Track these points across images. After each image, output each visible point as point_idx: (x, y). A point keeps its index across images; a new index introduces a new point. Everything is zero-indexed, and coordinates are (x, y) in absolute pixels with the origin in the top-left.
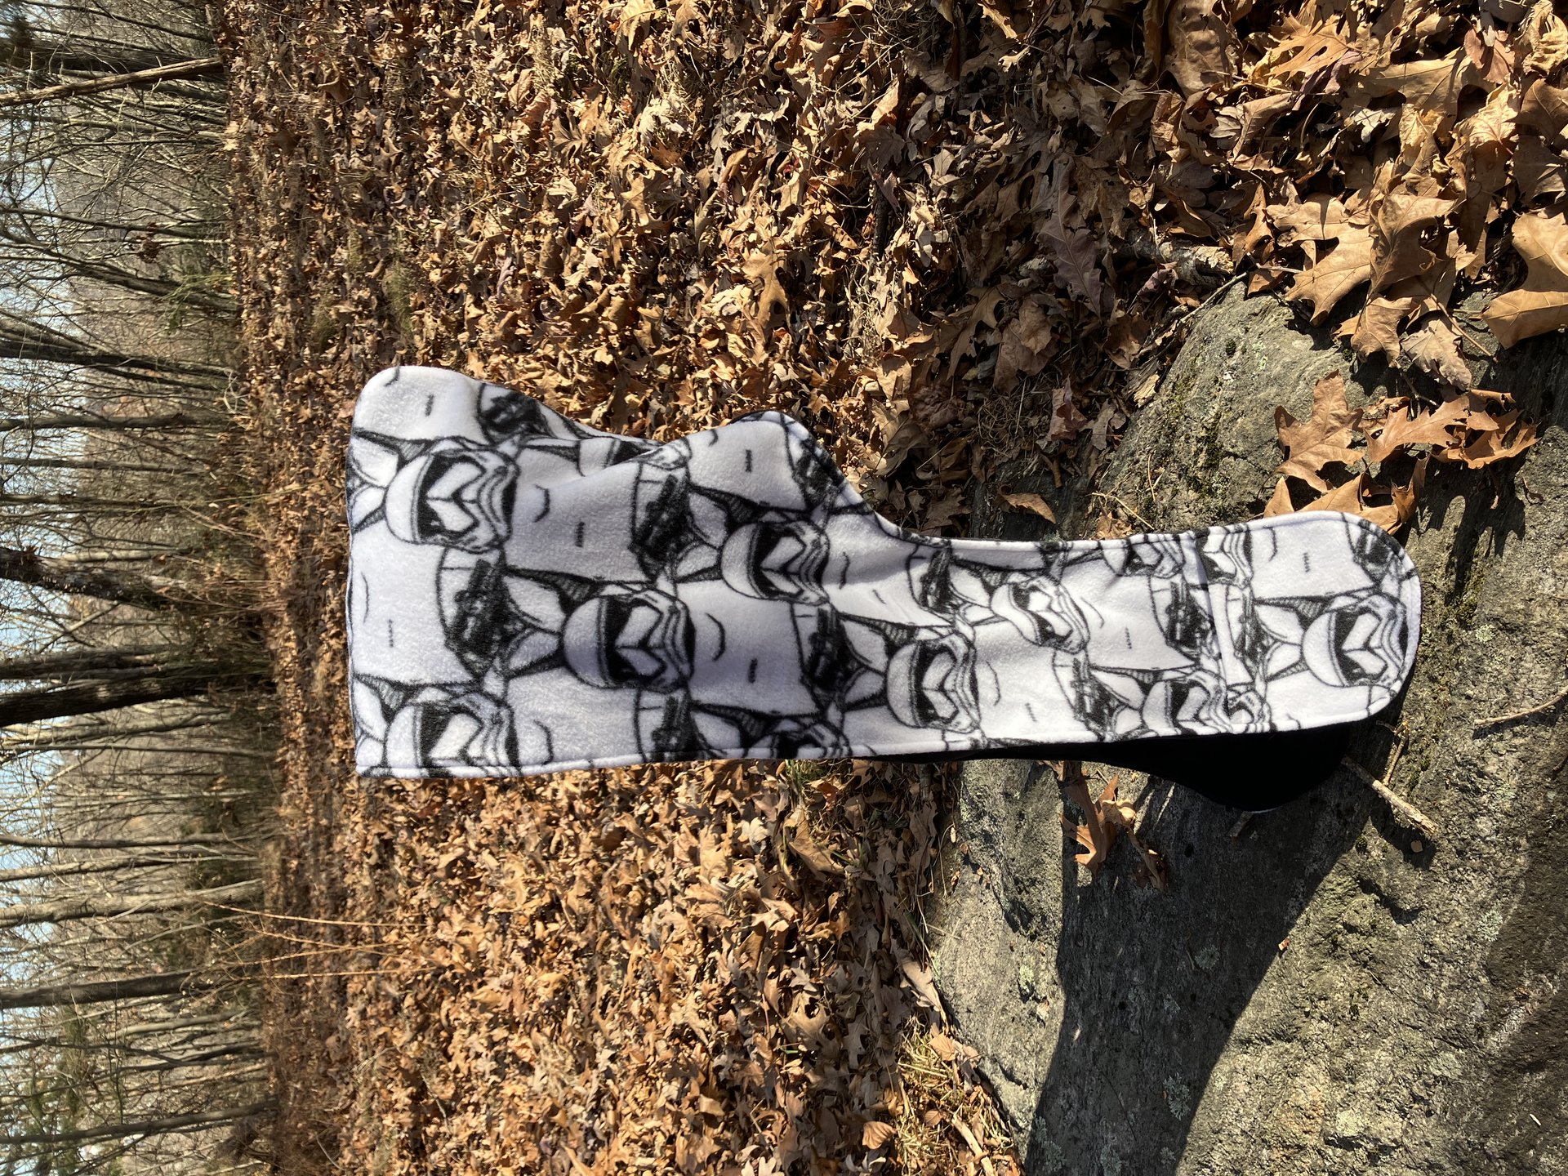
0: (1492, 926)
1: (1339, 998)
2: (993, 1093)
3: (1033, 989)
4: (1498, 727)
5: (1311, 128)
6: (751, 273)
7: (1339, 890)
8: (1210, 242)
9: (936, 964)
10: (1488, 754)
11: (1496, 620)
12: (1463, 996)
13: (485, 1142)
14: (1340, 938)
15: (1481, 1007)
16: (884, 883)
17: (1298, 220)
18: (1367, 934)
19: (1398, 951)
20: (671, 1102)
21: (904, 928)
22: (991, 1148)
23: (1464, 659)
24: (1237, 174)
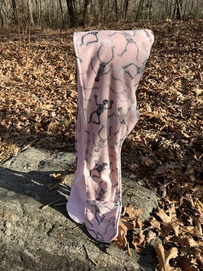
0: (48, 250)
2: (9, 159)
3: (29, 166)
5: (188, 210)
6: (154, 112)
7: (52, 222)
8: (167, 193)
9: (32, 148)
10: (80, 247)
12: (34, 245)
14: (43, 222)
15: (32, 248)
16: (46, 138)
17: (172, 209)
18: (44, 227)
19: (42, 233)
24: (180, 198)
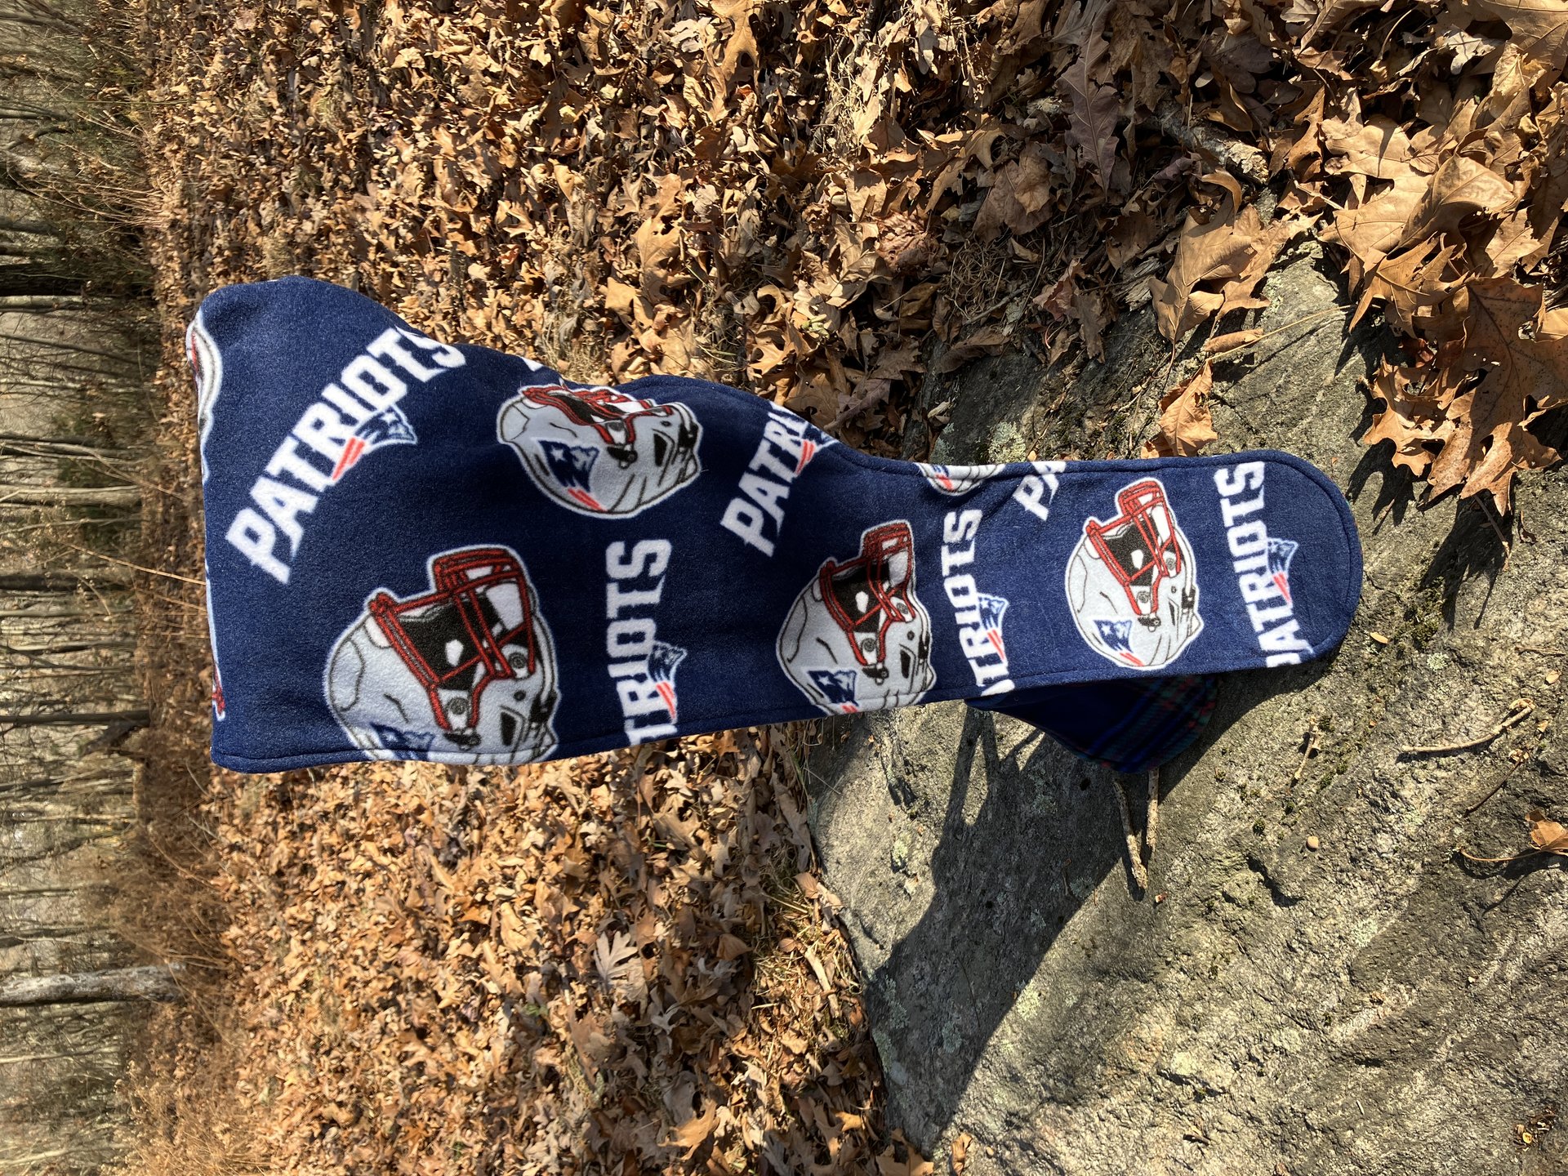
0: (1367, 932)
1: (1202, 956)
2: (850, 941)
3: (904, 864)
4: (1424, 756)
5: (1397, 35)
7: (1227, 863)
8: (1249, 140)
9: (813, 810)
10: (1407, 778)
11: (1452, 651)
12: (1320, 985)
13: (352, 814)
14: (1216, 903)
15: (1335, 999)
17: (1353, 146)
18: (1243, 907)
19: (1269, 929)
20: (535, 846)
21: (787, 765)
22: (840, 988)
23: (1409, 679)
24: (1296, 67)
